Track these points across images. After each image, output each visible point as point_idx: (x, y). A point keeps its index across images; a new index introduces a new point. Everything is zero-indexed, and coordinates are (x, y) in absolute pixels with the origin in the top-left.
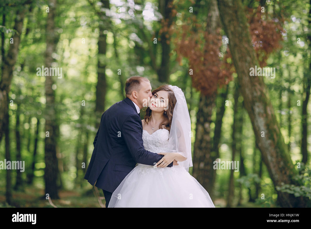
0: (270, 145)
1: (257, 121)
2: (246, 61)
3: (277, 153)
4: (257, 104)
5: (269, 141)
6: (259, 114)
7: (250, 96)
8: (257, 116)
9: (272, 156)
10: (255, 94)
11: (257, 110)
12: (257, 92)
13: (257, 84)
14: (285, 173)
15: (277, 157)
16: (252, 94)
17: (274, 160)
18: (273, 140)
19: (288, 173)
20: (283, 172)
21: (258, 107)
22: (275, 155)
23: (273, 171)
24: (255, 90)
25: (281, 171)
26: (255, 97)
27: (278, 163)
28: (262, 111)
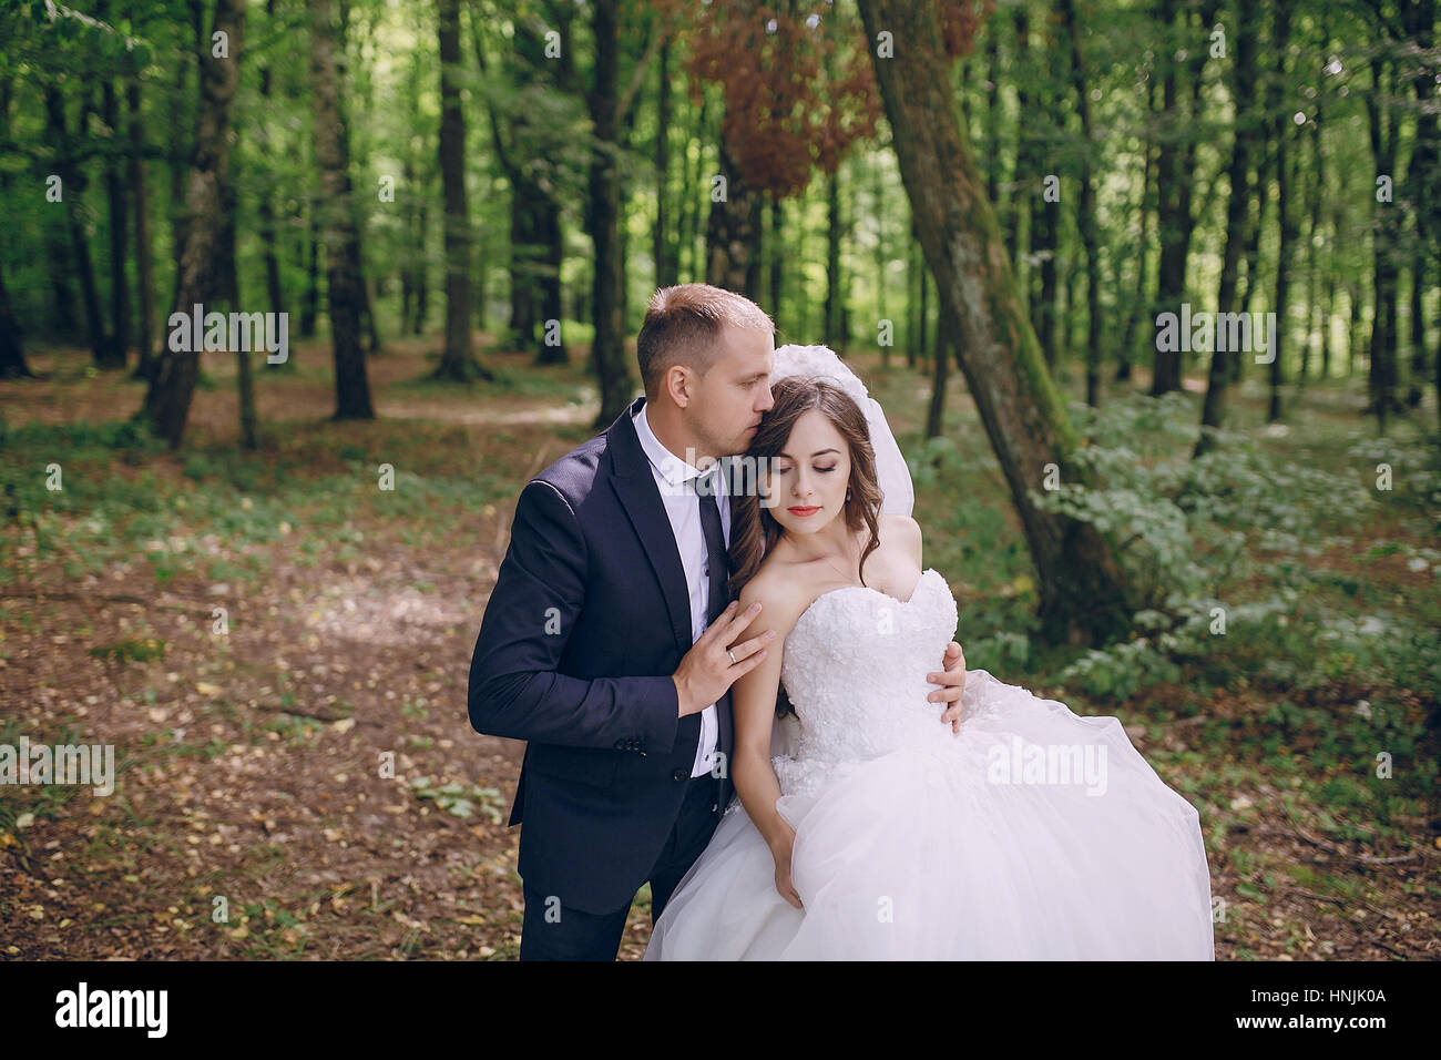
0: (1000, 358)
1: (960, 289)
2: (926, 105)
3: (1019, 381)
4: (961, 236)
5: (997, 348)
6: (967, 266)
7: (940, 212)
8: (960, 272)
9: (1004, 391)
10: (955, 207)
11: (961, 254)
12: (959, 200)
13: (958, 174)
14: (1044, 440)
15: (1019, 393)
16: (946, 205)
17: (1010, 401)
18: (1008, 342)
19: (1051, 440)
20: (1038, 436)
21: (964, 245)
22: (1012, 388)
23: (1008, 432)
24: (955, 193)
25: (1031, 436)
26: (955, 215)
27: (1022, 410)
28: (975, 258)
